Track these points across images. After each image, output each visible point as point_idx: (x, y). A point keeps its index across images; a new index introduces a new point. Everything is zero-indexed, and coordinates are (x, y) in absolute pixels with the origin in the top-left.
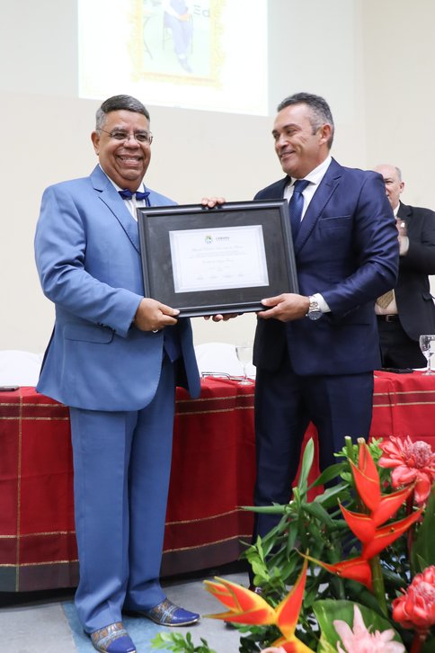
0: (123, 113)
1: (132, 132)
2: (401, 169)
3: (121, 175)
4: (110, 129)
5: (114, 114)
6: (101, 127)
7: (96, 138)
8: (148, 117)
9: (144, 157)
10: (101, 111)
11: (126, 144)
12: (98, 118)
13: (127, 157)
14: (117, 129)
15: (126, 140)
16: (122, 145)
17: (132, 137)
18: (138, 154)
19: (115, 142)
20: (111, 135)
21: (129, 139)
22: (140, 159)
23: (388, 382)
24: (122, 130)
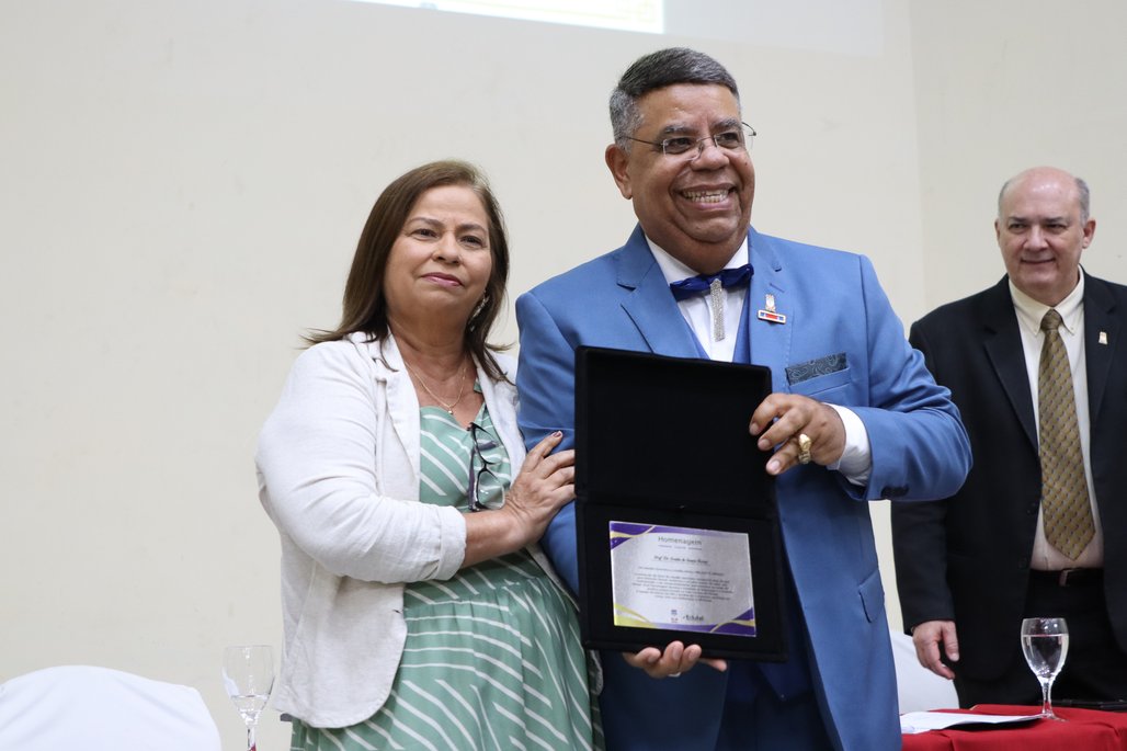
0: (680, 93)
1: (706, 133)
2: (1089, 185)
3: (692, 237)
4: (653, 132)
5: (656, 99)
6: (628, 132)
7: (618, 160)
8: (734, 90)
9: (742, 183)
10: (624, 96)
11: (698, 162)
12: (616, 114)
13: (703, 190)
14: (670, 130)
15: (695, 151)
16: (687, 165)
17: (708, 142)
18: (727, 179)
19: (671, 161)
20: (659, 148)
21: (702, 149)
22: (732, 190)
23: (1103, 734)
24: (684, 131)
